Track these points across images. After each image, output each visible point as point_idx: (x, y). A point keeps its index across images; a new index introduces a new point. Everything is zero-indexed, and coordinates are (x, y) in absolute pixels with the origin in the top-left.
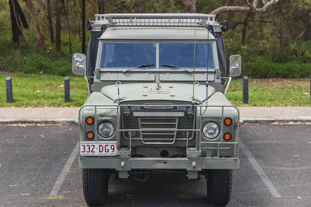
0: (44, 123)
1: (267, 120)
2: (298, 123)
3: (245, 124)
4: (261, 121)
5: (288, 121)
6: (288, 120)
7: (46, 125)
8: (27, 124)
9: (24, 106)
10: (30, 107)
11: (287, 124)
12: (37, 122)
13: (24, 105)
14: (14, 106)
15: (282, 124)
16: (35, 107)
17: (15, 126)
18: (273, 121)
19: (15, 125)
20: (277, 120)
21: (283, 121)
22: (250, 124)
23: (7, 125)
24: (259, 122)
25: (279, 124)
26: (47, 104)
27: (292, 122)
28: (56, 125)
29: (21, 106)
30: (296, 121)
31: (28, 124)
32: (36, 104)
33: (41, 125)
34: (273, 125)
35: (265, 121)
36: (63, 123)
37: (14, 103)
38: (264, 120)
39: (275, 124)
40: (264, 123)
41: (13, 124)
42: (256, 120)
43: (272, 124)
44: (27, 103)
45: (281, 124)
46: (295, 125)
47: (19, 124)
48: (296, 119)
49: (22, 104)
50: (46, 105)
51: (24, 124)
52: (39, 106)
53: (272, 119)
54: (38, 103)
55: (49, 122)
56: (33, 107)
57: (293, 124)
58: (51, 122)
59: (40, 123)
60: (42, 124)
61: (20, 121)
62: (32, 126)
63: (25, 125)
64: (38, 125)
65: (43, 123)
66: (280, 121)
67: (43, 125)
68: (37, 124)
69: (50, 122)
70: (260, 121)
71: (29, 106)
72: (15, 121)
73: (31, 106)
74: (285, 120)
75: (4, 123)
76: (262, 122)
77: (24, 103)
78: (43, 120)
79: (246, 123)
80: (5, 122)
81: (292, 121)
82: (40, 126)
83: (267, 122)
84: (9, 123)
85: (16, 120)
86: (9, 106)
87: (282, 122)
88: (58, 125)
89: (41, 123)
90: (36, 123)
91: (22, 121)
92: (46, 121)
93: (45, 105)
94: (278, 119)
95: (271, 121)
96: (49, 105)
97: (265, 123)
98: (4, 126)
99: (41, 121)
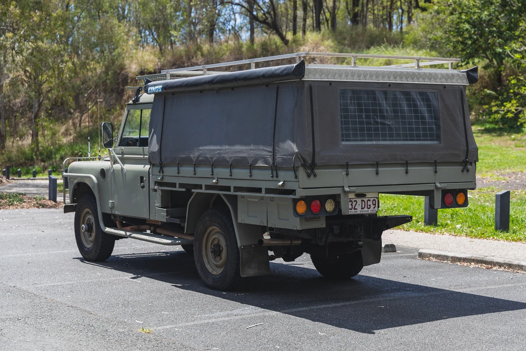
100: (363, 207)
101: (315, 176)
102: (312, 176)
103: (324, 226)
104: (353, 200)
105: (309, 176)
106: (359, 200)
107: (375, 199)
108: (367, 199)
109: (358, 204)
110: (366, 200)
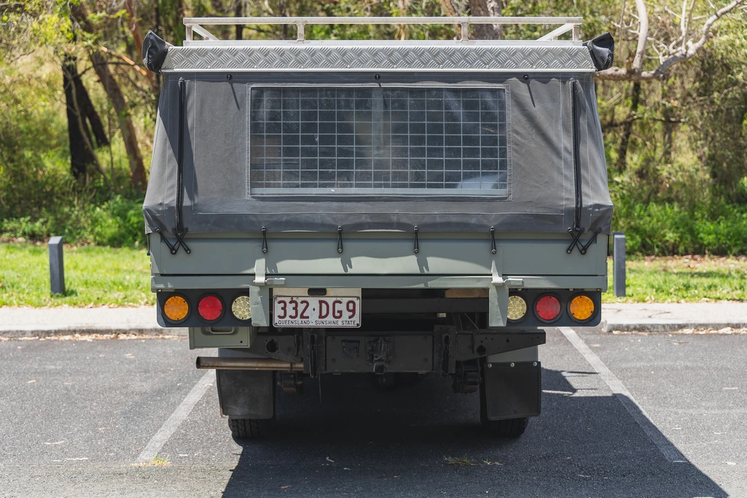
0: (135, 333)
1: (667, 325)
2: (741, 330)
3: (614, 332)
4: (652, 325)
5: (717, 326)
6: (718, 324)
7: (140, 337)
8: (94, 335)
9: (92, 304)
10: (106, 306)
11: (716, 332)
12: (118, 332)
13: (90, 300)
14: (66, 305)
15: (704, 332)
16: (116, 306)
17: (66, 340)
18: (681, 327)
19: (68, 337)
20: (692, 324)
21: (706, 326)
22: (626, 333)
23: (48, 338)
24: (648, 329)
25: (696, 333)
26: (146, 300)
27: (729, 328)
28: (162, 338)
29: (84, 305)
30: (737, 326)
31: (98, 335)
32: (120, 301)
33: (129, 338)
34: (682, 334)
35: (664, 326)
36: (180, 333)
37: (68, 298)
38: (660, 325)
39: (687, 333)
40: (660, 330)
41: (63, 335)
42: (640, 325)
43: (680, 332)
44: (98, 299)
45: (701, 333)
46: (735, 334)
47: (77, 335)
48: (737, 322)
49: (87, 301)
50: (143, 303)
51: (87, 336)
52: (126, 303)
53: (680, 322)
54: (125, 298)
55: (146, 330)
56: (111, 306)
57: (730, 332)
58: (151, 330)
59: (125, 332)
60: (130, 335)
61: (77, 329)
62: (106, 340)
63: (90, 337)
64: (122, 337)
65: (132, 332)
66: (697, 326)
67: (133, 337)
68: (119, 336)
69: (149, 330)
70: (649, 327)
71: (103, 305)
72: (67, 329)
73: (108, 303)
74: (712, 324)
75: (40, 334)
76: (654, 328)
77: (92, 298)
78: (133, 326)
79: (616, 330)
80: (42, 332)
81: (728, 325)
82: (125, 340)
83: (667, 328)
84: (52, 334)
85: (69, 327)
86: (56, 304)
87: (702, 329)
88: (167, 337)
89: (129, 333)
90: (115, 333)
91: (84, 329)
92: (139, 328)
93: (140, 301)
94: (693, 322)
95: (676, 327)
96: (150, 302)
97: (663, 330)
98: (41, 339)
99: (128, 328)
100: (324, 313)
101: (188, 250)
102: (181, 251)
103: (246, 344)
104: (299, 300)
105: (173, 251)
106: (314, 302)
107: (355, 299)
108: (335, 299)
109: (310, 308)
110: (330, 301)
